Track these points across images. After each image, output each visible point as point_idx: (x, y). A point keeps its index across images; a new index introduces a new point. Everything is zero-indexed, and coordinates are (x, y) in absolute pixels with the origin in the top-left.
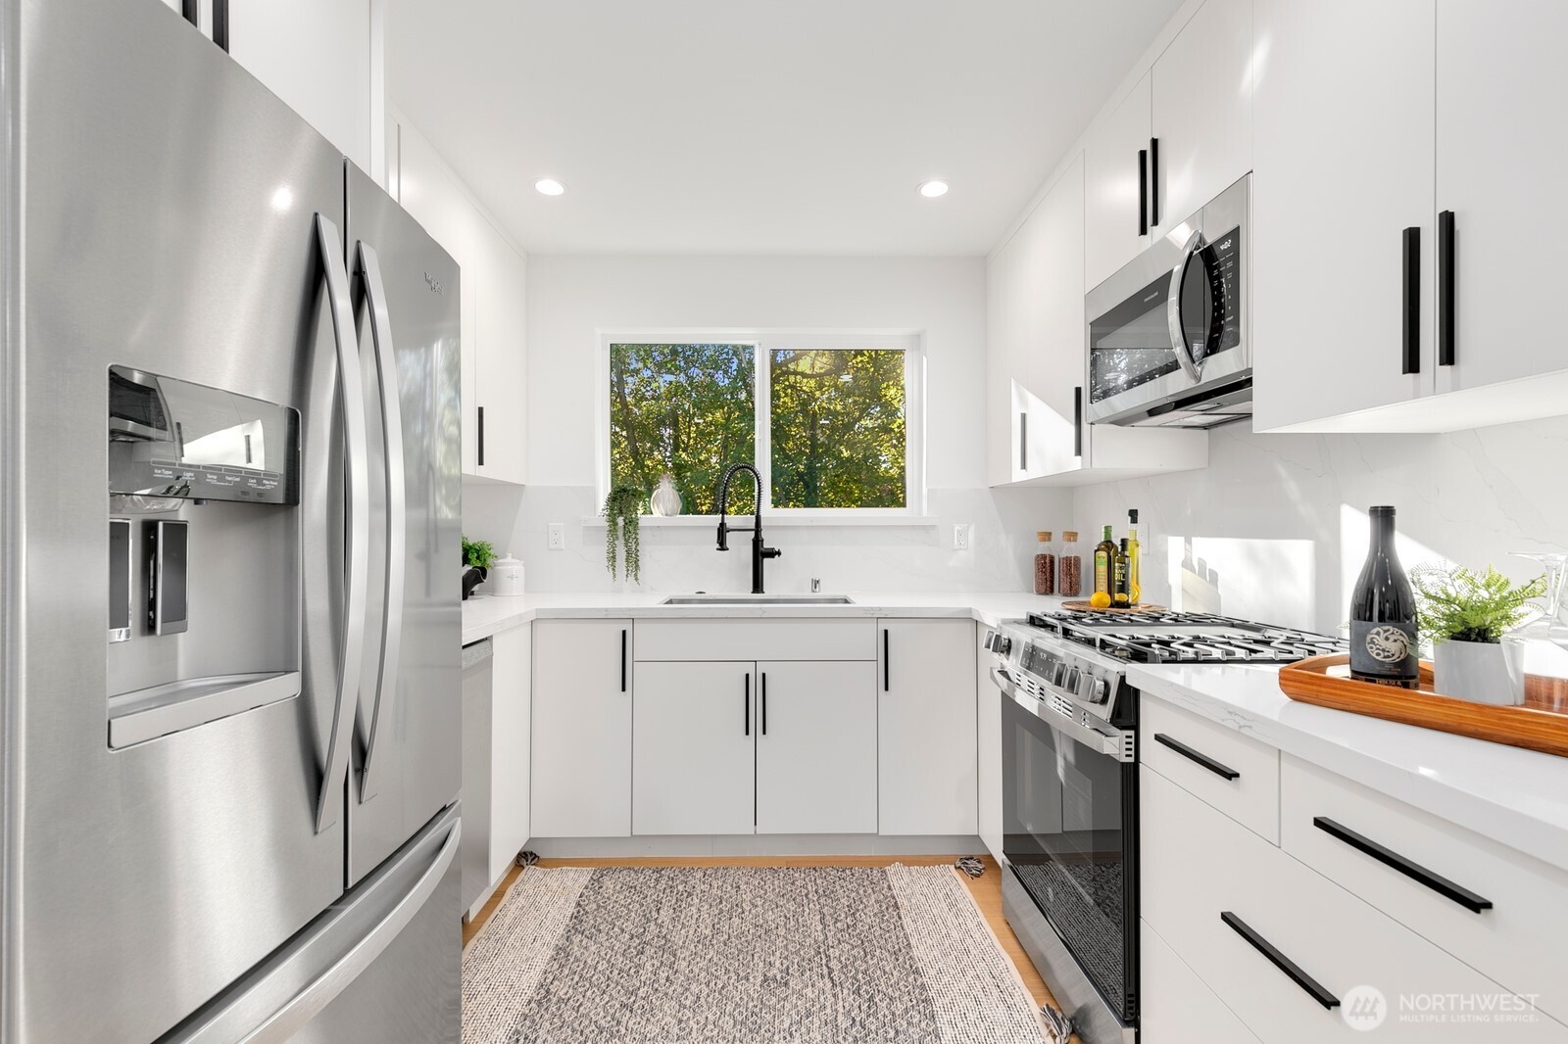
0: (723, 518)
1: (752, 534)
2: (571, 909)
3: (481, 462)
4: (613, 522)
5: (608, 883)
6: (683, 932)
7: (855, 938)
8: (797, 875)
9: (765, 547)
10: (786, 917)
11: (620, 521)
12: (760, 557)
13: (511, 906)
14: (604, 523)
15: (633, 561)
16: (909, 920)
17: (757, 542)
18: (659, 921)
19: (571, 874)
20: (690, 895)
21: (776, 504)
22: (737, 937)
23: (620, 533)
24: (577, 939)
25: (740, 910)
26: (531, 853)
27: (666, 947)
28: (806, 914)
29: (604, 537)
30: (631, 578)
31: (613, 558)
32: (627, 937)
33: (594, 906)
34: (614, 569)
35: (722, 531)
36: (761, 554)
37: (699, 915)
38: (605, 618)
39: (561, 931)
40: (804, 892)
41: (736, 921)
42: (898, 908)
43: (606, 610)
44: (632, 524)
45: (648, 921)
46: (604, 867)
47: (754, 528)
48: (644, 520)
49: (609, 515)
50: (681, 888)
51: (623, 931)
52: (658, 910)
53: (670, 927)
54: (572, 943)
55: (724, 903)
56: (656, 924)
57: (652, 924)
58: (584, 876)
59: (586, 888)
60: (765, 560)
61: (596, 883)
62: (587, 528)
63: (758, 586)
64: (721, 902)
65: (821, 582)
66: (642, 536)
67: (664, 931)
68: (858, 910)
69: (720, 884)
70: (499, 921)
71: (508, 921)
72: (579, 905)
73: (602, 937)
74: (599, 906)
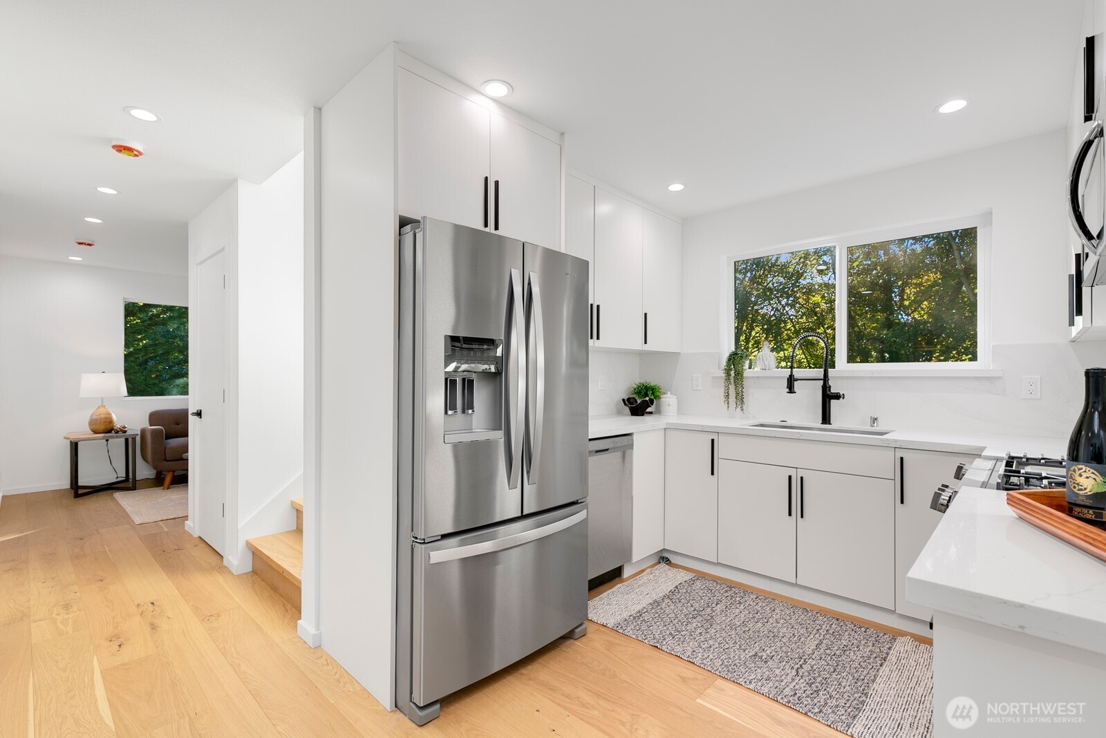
0: (792, 372)
1: (821, 383)
2: (672, 588)
3: (646, 343)
4: (728, 375)
5: (698, 583)
6: (724, 618)
7: (834, 662)
8: (821, 618)
9: (832, 391)
10: (793, 634)
11: (732, 373)
12: (828, 400)
13: (645, 577)
14: (722, 374)
15: (740, 398)
16: (888, 669)
17: (826, 388)
18: (714, 609)
19: (682, 574)
20: (740, 603)
21: (851, 359)
22: (753, 632)
23: (732, 381)
24: (666, 601)
25: (766, 621)
26: (667, 558)
27: (710, 620)
28: (809, 639)
29: (722, 383)
30: (739, 409)
31: (727, 396)
32: (693, 609)
33: (685, 591)
34: (728, 403)
35: (791, 381)
36: (828, 397)
37: (739, 614)
38: (703, 431)
39: (661, 595)
40: (819, 627)
41: (760, 624)
42: (885, 660)
43: (702, 426)
44: (739, 374)
45: (708, 606)
46: (701, 576)
47: (822, 378)
48: (747, 373)
49: (726, 369)
50: (738, 599)
51: (692, 606)
52: (717, 604)
53: (718, 614)
54: (663, 602)
55: (759, 614)
56: (712, 610)
57: (709, 609)
58: (688, 576)
59: (685, 582)
60: (832, 401)
61: (693, 581)
62: (713, 377)
63: (826, 419)
64: (757, 613)
65: (879, 420)
66: (745, 383)
67: (714, 614)
68: (850, 650)
69: (764, 605)
70: (636, 581)
71: (640, 583)
72: (677, 587)
73: (679, 605)
74: (687, 592)
